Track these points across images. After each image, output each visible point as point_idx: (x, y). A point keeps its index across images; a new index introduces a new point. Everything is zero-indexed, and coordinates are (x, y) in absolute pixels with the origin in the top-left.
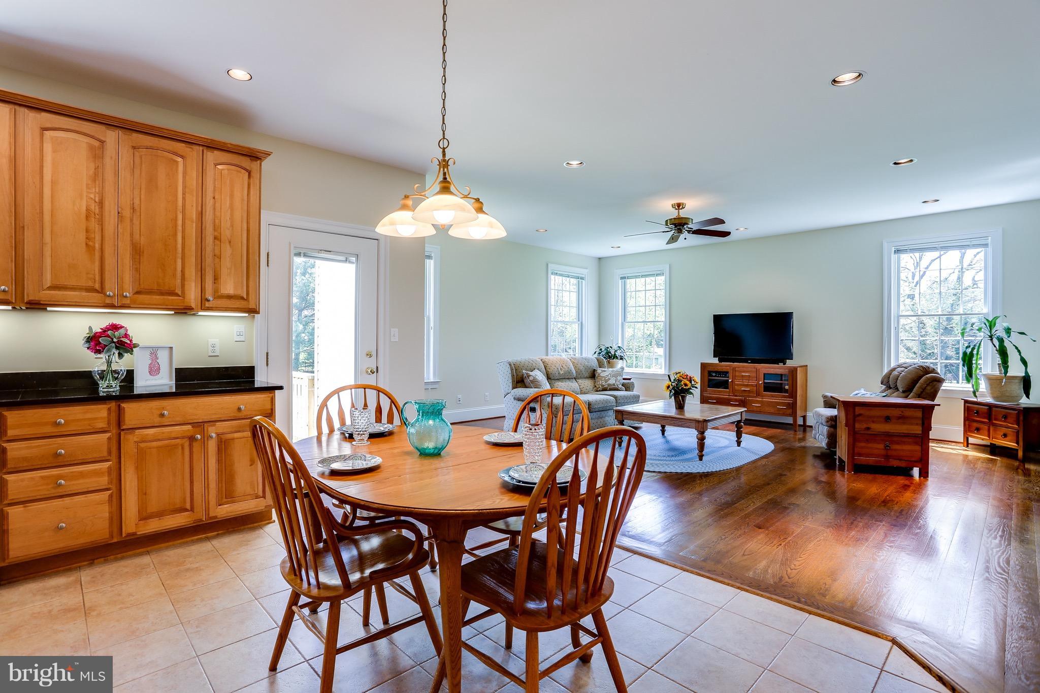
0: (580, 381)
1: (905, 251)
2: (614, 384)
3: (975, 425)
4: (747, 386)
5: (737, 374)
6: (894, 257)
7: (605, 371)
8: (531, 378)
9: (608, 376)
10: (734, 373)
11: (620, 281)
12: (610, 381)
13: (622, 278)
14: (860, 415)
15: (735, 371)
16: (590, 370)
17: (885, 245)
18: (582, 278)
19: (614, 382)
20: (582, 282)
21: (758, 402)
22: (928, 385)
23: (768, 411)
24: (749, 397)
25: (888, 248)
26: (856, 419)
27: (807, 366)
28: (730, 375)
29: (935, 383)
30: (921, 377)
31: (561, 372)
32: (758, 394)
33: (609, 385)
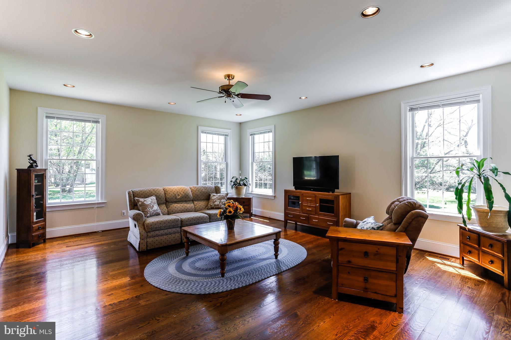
0: (196, 202)
1: (416, 109)
2: (218, 205)
3: (468, 248)
4: (310, 207)
5: (304, 198)
6: (409, 114)
7: (215, 196)
8: (140, 203)
9: (215, 199)
10: (302, 197)
11: (250, 137)
12: (216, 202)
13: (251, 135)
14: (342, 249)
15: (303, 196)
16: (206, 195)
17: (403, 106)
18: (227, 136)
19: (218, 203)
20: (227, 138)
21: (316, 218)
22: (413, 220)
23: (322, 226)
24: (311, 214)
25: (405, 107)
26: (340, 252)
27: (350, 193)
28: (301, 199)
29: (419, 218)
30: (408, 212)
31: (178, 197)
32: (316, 213)
33: (215, 205)
